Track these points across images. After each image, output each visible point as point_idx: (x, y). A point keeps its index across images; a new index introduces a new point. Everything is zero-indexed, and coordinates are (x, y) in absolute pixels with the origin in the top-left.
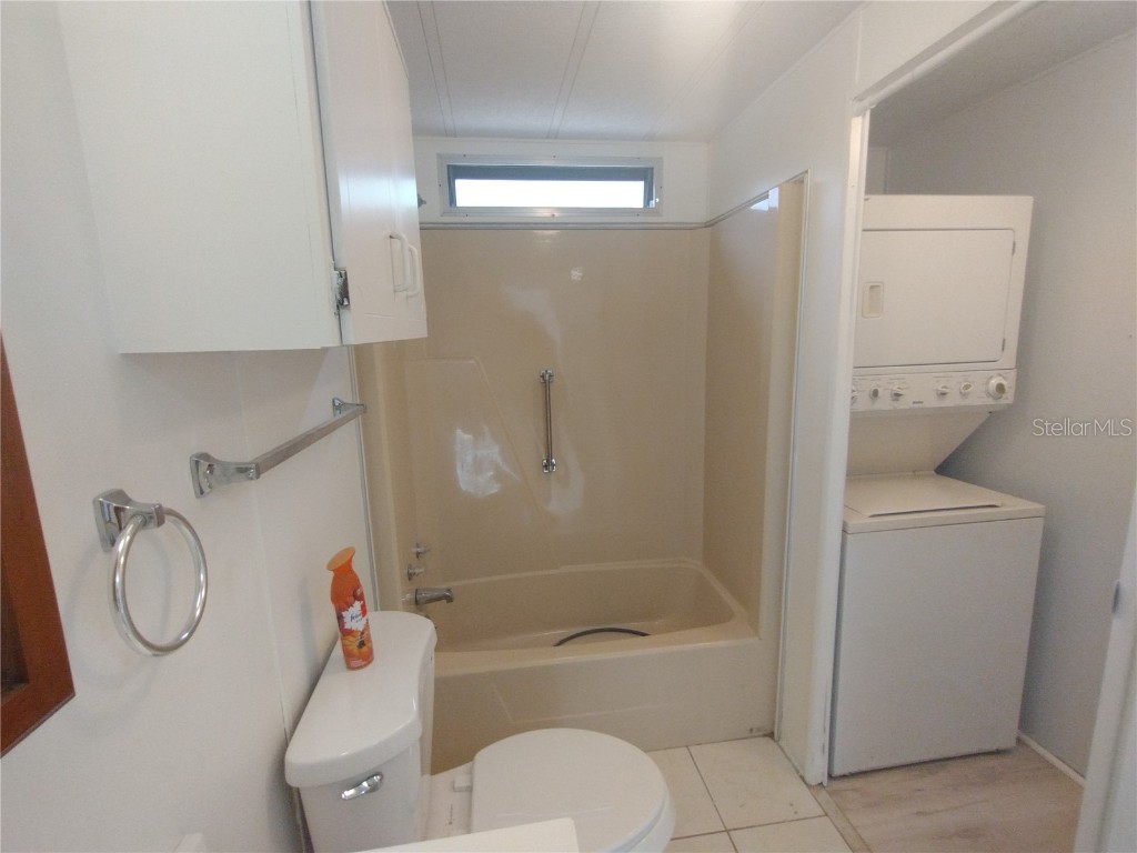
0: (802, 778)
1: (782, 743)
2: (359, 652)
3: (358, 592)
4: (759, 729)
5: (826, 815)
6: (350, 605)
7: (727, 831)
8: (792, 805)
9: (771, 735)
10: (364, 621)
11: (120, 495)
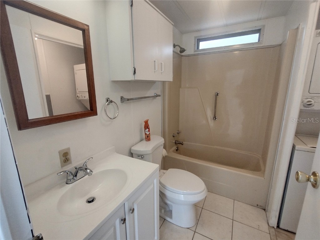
0: (268, 223)
1: (267, 213)
2: (148, 138)
3: (148, 127)
4: (260, 206)
5: (270, 234)
6: (146, 129)
7: (233, 220)
8: (259, 226)
9: (265, 210)
10: (149, 133)
11: (109, 98)
